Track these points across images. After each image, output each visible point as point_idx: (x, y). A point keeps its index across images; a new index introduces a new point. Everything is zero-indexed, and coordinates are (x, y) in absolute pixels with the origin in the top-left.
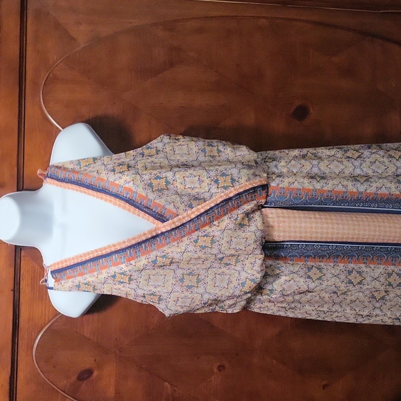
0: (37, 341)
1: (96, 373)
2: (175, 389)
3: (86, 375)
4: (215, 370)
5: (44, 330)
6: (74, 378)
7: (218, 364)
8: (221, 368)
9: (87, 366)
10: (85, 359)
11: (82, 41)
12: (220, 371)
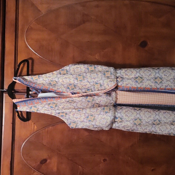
0: (23, 146)
1: (48, 161)
2: (84, 169)
3: (44, 161)
4: (102, 161)
5: (25, 141)
6: (39, 163)
7: (103, 159)
8: (105, 160)
9: (45, 158)
10: (44, 155)
11: (43, 12)
12: (104, 161)
